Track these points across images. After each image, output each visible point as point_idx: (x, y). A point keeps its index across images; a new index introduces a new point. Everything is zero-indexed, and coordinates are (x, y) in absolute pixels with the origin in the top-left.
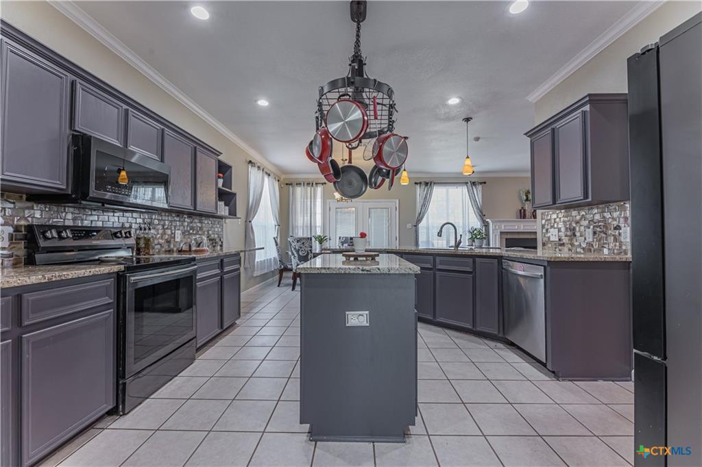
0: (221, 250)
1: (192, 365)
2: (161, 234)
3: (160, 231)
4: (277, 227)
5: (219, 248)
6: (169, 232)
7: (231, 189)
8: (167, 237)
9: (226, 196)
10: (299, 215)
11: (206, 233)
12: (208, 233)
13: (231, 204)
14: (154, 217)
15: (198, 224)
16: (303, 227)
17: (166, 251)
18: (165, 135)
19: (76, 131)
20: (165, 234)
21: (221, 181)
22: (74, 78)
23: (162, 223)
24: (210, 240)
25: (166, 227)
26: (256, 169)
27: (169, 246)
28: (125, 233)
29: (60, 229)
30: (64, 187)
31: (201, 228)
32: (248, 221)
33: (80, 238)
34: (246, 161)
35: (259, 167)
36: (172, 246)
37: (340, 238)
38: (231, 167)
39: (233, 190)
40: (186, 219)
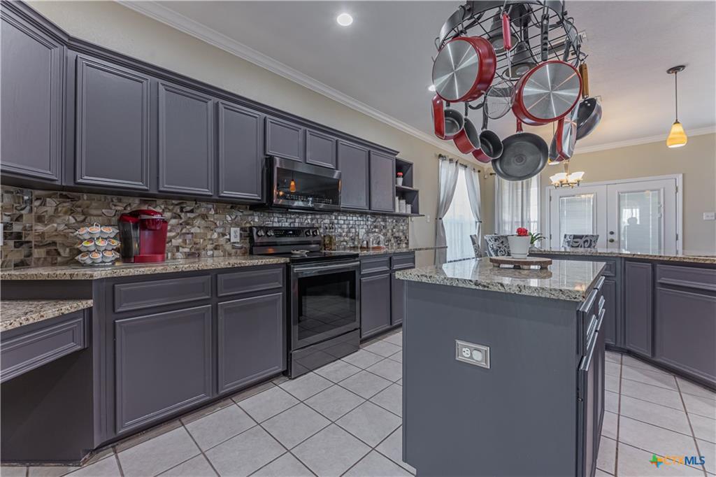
0: (407, 247)
1: (356, 353)
2: (347, 232)
3: (346, 230)
4: (478, 224)
5: (404, 245)
6: (353, 230)
7: (412, 186)
8: (351, 235)
9: (406, 194)
10: (507, 209)
11: (390, 231)
12: (392, 231)
13: (414, 202)
14: (339, 218)
15: (382, 223)
16: (512, 222)
17: (351, 247)
18: (339, 145)
19: (267, 155)
20: (350, 232)
21: (400, 181)
22: (265, 115)
23: (347, 222)
24: (396, 237)
25: (350, 226)
26: (448, 162)
27: (353, 243)
28: (313, 232)
29: (267, 229)
30: (260, 198)
31: (385, 227)
32: (438, 218)
33: (281, 236)
34: (436, 155)
35: (451, 160)
36: (356, 243)
37: (565, 236)
38: (411, 165)
39: (415, 188)
40: (369, 219)
